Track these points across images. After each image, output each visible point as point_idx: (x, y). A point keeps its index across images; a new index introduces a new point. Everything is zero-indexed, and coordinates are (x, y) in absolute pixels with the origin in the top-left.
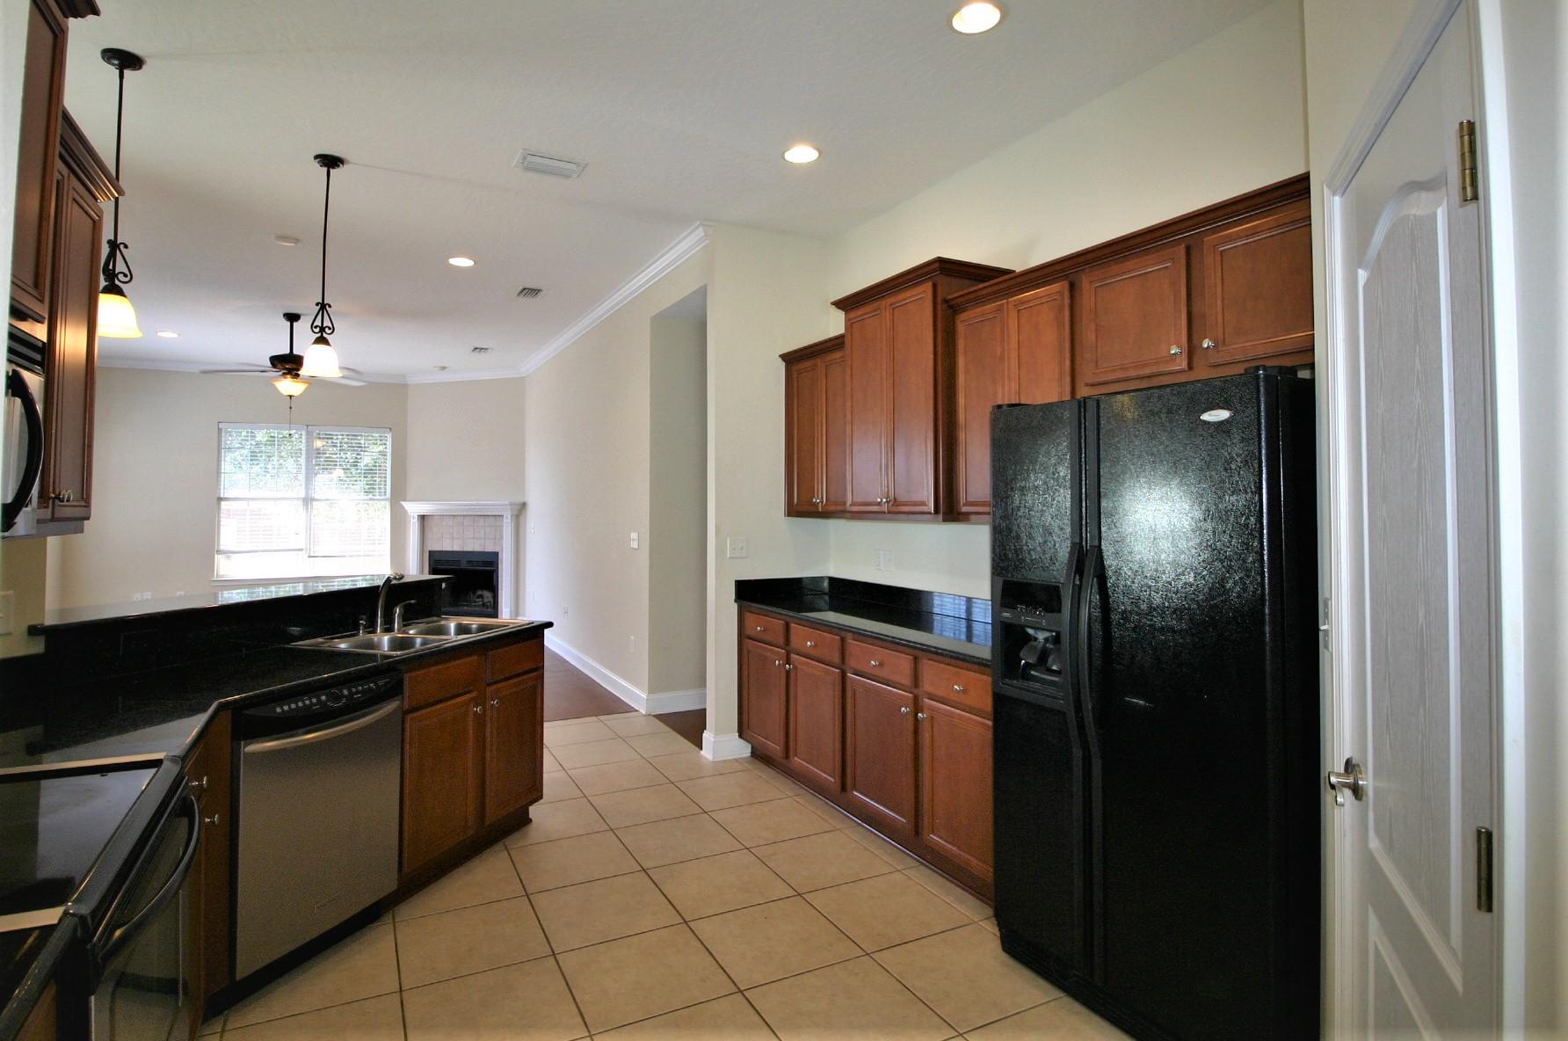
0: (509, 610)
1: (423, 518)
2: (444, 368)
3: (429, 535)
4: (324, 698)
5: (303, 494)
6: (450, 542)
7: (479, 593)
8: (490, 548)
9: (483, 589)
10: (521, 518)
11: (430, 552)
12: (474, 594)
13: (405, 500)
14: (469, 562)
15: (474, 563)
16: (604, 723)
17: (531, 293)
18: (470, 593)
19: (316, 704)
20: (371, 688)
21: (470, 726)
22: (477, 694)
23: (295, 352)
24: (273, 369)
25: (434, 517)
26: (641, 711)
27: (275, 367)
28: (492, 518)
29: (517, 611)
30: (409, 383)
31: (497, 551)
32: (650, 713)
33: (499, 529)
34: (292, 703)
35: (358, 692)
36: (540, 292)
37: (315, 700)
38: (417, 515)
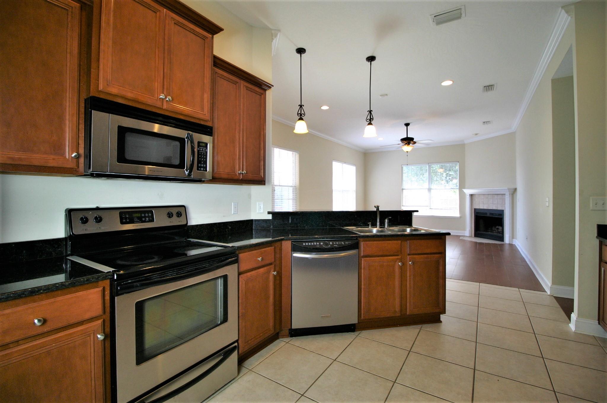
0: (508, 235)
1: (472, 196)
2: (476, 134)
3: (474, 202)
4: (322, 244)
5: (427, 188)
6: (483, 205)
7: (497, 227)
8: (500, 208)
9: (499, 226)
10: (515, 195)
11: (475, 209)
12: (495, 227)
13: (464, 188)
14: (490, 214)
15: (492, 214)
16: (520, 293)
17: (489, 88)
18: (494, 227)
19: (318, 245)
20: (342, 244)
21: (397, 270)
22: (401, 257)
23: (408, 136)
24: (402, 143)
25: (476, 195)
26: (548, 292)
27: (402, 142)
28: (501, 195)
29: (513, 236)
30: (466, 143)
31: (503, 209)
32: (552, 295)
33: (504, 200)
34: (310, 243)
35: (336, 244)
36: (493, 86)
37: (318, 244)
38: (469, 195)
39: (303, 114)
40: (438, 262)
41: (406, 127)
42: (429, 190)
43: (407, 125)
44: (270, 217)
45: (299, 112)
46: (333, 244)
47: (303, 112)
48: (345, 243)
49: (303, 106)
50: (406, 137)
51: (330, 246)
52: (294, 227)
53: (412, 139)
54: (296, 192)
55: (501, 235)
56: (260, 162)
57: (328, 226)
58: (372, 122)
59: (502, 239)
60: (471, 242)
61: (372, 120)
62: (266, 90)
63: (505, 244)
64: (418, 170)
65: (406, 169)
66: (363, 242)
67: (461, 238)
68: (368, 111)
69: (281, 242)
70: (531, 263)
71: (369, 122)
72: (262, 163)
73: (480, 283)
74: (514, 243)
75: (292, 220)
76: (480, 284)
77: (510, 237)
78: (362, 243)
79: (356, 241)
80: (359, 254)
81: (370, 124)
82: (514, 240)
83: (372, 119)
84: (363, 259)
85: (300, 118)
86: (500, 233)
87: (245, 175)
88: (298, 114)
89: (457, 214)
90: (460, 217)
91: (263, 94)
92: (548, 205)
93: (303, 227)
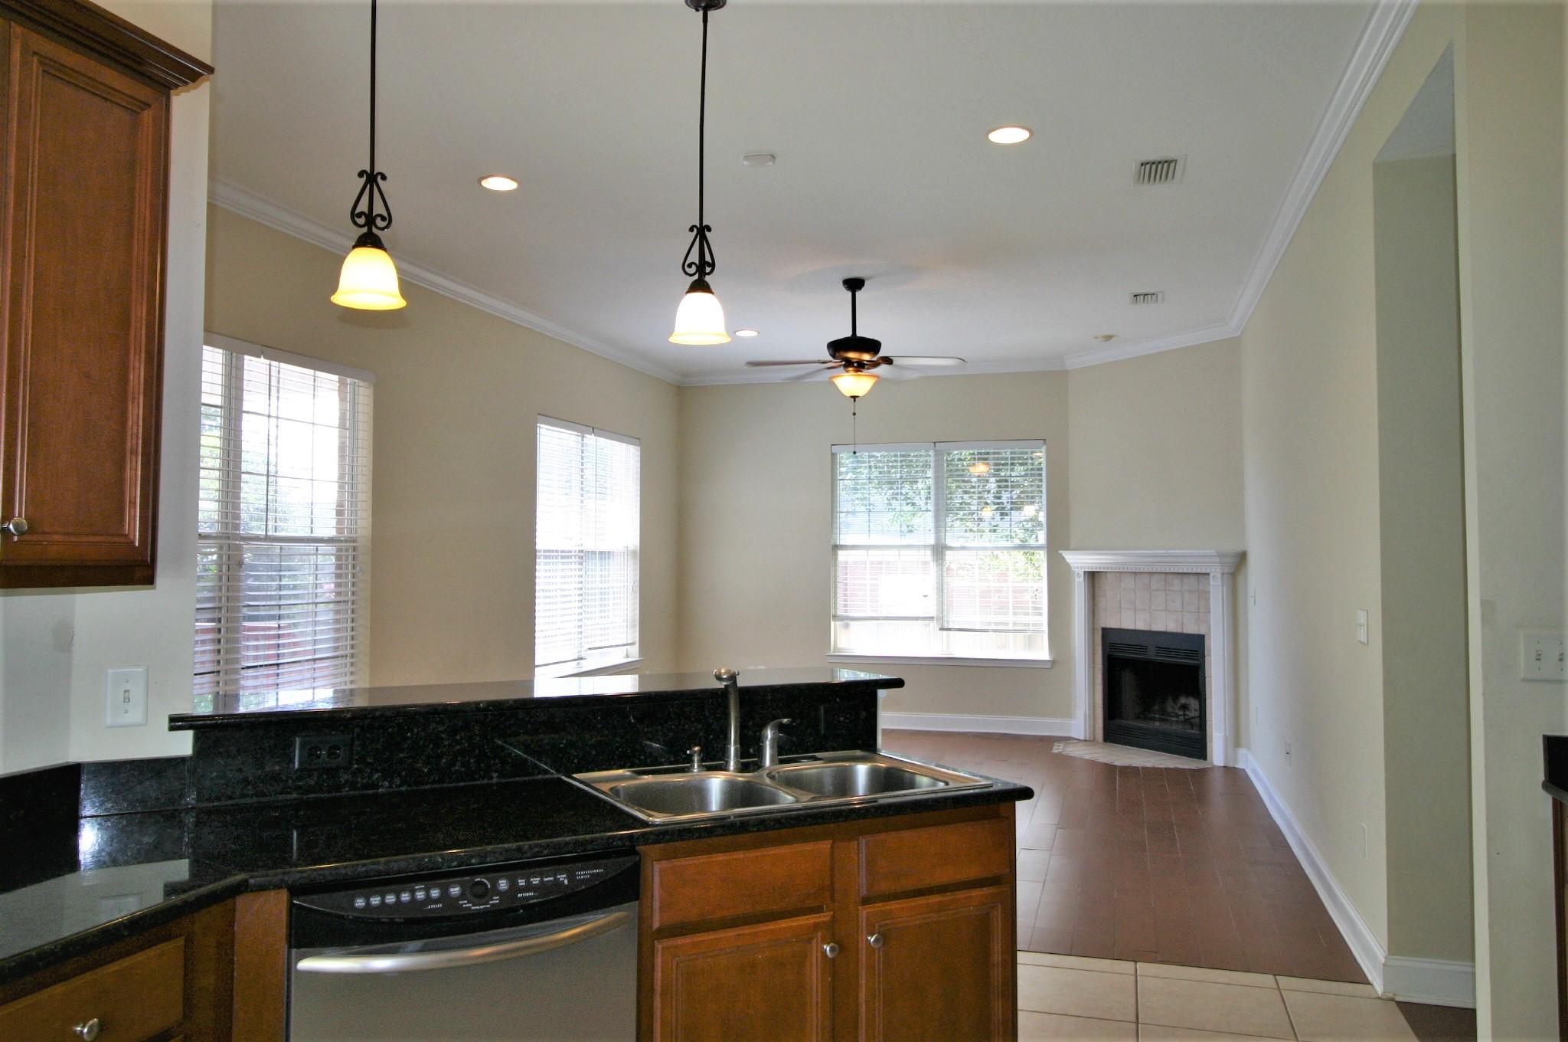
0: (1222, 735)
1: (1092, 576)
2: (1109, 338)
3: (1103, 603)
4: (455, 891)
5: (932, 541)
6: (1131, 615)
7: (1183, 700)
8: (1191, 628)
9: (1188, 694)
10: (1240, 577)
11: (1104, 630)
12: (1175, 700)
13: (1067, 548)
14: (1159, 649)
15: (1166, 650)
16: (1281, 995)
17: (1157, 169)
18: (1170, 700)
19: (436, 901)
20: (557, 884)
21: (815, 979)
22: (833, 916)
23: (859, 334)
24: (831, 359)
25: (1108, 575)
26: (1375, 983)
27: (834, 356)
28: (1192, 577)
29: (1237, 738)
30: (1069, 369)
31: (1202, 633)
32: (1391, 995)
33: (1204, 596)
34: (389, 892)
35: (531, 885)
36: (1172, 165)
37: (435, 893)
38: (1085, 572)
39: (383, 219)
40: (983, 924)
41: (850, 294)
42: (939, 550)
43: (854, 285)
44: (183, 744)
45: (363, 206)
46: (514, 888)
47: (379, 208)
48: (571, 877)
49: (384, 178)
50: (849, 334)
51: (496, 900)
52: (321, 790)
53: (873, 346)
54: (354, 567)
55: (1195, 731)
56: (121, 468)
57: (495, 775)
58: (707, 278)
59: (1197, 747)
60: (1093, 764)
61: (708, 270)
62: (165, 89)
63: (1214, 767)
64: (896, 461)
65: (848, 459)
66: (664, 864)
67: (1057, 749)
68: (691, 230)
69: (229, 902)
70: (1307, 854)
71: (696, 277)
72: (134, 470)
73: (1136, 962)
74: (1240, 766)
75: (310, 755)
76: (1138, 964)
77: (1226, 739)
78: (657, 867)
79: (628, 862)
80: (642, 920)
81: (700, 286)
82: (1242, 752)
83: (709, 265)
84: (659, 946)
85: (364, 236)
86: (1192, 726)
87: (27, 537)
88: (354, 215)
89: (1041, 652)
90: (1053, 663)
91: (149, 106)
92: (1363, 639)
93: (365, 787)
